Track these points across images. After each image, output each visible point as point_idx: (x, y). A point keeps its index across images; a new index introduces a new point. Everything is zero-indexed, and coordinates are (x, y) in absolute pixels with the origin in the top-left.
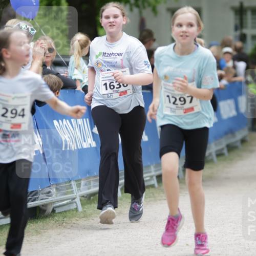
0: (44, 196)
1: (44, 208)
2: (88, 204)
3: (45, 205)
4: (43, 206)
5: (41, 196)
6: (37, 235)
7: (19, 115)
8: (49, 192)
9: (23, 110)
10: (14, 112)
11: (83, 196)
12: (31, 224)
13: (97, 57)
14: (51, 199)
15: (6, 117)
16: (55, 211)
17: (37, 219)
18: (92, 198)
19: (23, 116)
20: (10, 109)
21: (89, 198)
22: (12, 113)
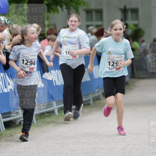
0: (15, 115)
1: (15, 121)
2: (40, 119)
3: (15, 120)
4: (14, 120)
5: (13, 115)
6: (11, 136)
7: (33, 64)
8: (18, 112)
9: (35, 61)
10: (31, 62)
11: (37, 115)
12: (8, 131)
13: (63, 38)
14: (19, 116)
15: (28, 65)
16: (21, 123)
17: (11, 127)
18: (42, 116)
19: (34, 64)
20: (29, 61)
21: (40, 116)
22: (30, 63)
